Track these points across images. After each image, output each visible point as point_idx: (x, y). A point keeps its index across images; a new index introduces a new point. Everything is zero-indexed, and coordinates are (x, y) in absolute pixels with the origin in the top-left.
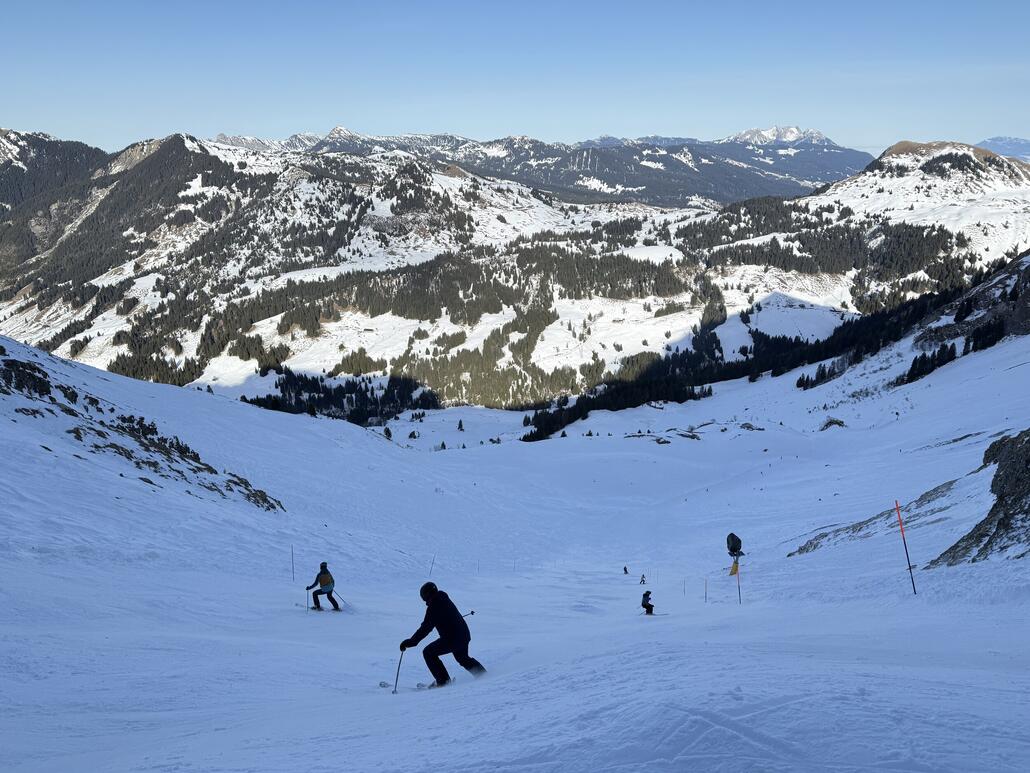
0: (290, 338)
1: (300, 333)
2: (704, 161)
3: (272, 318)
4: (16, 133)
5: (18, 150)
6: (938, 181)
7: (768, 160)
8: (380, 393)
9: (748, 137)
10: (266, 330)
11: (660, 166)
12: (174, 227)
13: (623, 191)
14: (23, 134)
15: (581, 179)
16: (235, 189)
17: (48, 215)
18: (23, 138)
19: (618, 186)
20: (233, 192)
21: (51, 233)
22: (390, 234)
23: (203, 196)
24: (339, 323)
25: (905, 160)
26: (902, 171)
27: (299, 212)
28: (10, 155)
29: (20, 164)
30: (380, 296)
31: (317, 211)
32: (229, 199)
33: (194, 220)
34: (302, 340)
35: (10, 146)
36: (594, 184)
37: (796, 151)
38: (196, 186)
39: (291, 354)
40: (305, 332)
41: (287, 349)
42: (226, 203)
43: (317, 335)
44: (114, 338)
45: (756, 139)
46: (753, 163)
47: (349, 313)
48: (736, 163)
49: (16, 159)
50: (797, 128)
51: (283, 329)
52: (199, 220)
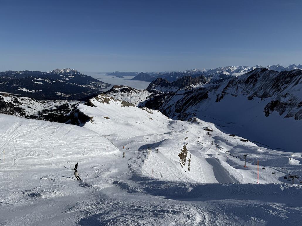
2: (54, 81)
6: (124, 93)
7: (67, 79)
9: (56, 71)
11: (41, 83)
13: (35, 92)
15: (19, 88)
19: (33, 90)
25: (117, 89)
26: (117, 91)
36: (24, 90)
37: (73, 76)
45: (59, 72)
46: (63, 80)
48: (60, 81)
50: (69, 69)
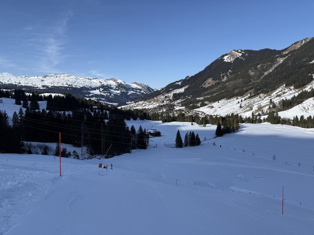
17: (256, 69)
18: (243, 51)
28: (238, 56)
35: (238, 54)
49: (241, 57)
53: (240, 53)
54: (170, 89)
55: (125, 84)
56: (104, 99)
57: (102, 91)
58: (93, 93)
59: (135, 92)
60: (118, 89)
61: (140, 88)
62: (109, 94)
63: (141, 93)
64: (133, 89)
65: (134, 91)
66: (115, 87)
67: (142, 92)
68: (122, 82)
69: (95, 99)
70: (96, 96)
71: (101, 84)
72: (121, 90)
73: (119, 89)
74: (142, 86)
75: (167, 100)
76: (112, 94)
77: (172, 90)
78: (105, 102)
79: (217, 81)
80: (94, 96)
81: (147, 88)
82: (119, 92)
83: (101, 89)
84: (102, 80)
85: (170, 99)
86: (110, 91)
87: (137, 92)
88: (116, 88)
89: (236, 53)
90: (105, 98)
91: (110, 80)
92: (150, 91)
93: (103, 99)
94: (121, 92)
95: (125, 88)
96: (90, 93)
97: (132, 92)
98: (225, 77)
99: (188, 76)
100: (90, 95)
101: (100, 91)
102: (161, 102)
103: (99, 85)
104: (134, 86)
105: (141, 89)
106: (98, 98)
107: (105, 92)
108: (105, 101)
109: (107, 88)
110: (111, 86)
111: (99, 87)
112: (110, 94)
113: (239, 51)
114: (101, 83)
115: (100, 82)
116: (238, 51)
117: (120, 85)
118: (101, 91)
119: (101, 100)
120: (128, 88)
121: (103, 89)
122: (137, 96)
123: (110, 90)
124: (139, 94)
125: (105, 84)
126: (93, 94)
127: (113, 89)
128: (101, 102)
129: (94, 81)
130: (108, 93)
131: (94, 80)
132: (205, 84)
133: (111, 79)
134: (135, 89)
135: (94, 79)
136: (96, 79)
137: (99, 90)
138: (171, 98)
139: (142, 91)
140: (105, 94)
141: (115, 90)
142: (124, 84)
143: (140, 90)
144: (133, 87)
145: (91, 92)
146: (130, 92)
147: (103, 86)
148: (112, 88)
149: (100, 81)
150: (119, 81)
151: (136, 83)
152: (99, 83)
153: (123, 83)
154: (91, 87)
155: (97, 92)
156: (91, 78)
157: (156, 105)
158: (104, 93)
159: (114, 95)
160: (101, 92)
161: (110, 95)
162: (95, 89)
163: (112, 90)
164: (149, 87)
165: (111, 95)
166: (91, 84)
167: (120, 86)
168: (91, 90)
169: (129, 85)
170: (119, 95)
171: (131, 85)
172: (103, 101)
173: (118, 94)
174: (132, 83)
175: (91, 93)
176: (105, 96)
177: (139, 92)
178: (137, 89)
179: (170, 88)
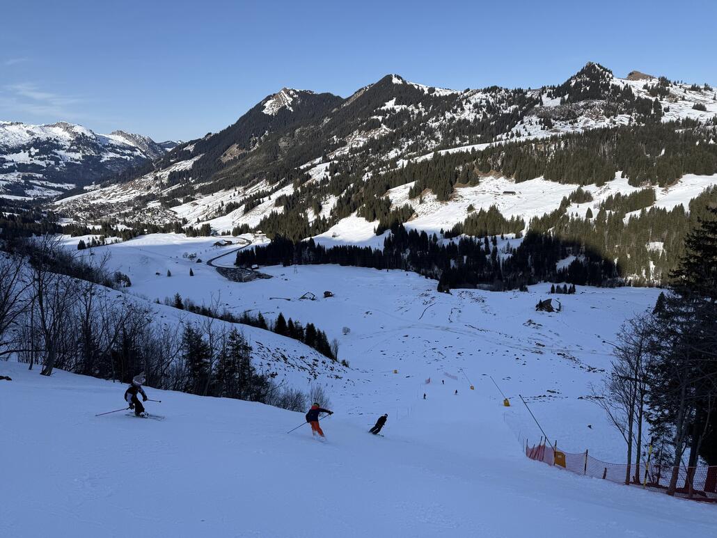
0: (418, 202)
1: (430, 197)
3: (407, 185)
4: (294, 90)
5: (292, 100)
8: (504, 257)
10: (399, 196)
12: (363, 132)
14: (298, 90)
16: (420, 106)
17: (293, 135)
18: (297, 93)
20: (418, 108)
21: (290, 146)
22: (556, 120)
23: (393, 110)
24: (476, 188)
27: (467, 112)
28: (286, 104)
29: (291, 109)
30: (531, 160)
31: (484, 110)
32: (413, 113)
33: (380, 126)
34: (429, 204)
35: (288, 98)
38: (390, 105)
39: (414, 216)
40: (435, 196)
41: (412, 211)
42: (410, 115)
43: (448, 199)
44: (276, 200)
47: (491, 177)
49: (289, 105)
51: (413, 194)
52: (384, 127)
53: (291, 96)
54: (172, 161)
55: (94, 137)
56: (41, 176)
57: (37, 154)
58: (13, 161)
59: (118, 156)
60: (75, 148)
61: (132, 144)
62: (53, 163)
63: (133, 156)
64: (113, 148)
65: (118, 153)
66: (69, 144)
67: (136, 153)
68: (85, 133)
69: (18, 176)
70: (22, 167)
71: (32, 138)
72: (83, 152)
73: (79, 148)
74: (137, 141)
75: (157, 185)
76: (60, 162)
77: (174, 163)
78: (44, 183)
79: (244, 151)
80: (15, 168)
81: (149, 145)
82: (78, 156)
83: (32, 149)
84: (33, 126)
85: (162, 183)
86: (57, 154)
87: (125, 155)
88: (71, 146)
89: (286, 95)
90: (44, 174)
91: (54, 126)
92: (155, 152)
93: (38, 175)
94: (83, 157)
95: (94, 146)
96: (4, 161)
97: (112, 155)
98: (257, 145)
99: (210, 134)
100: (5, 167)
101: (30, 156)
102: (145, 188)
103: (26, 139)
104: (119, 140)
105: (134, 148)
106: (26, 174)
107: (42, 157)
108: (44, 180)
109: (47, 147)
110: (57, 141)
111: (27, 144)
112: (57, 161)
113: (291, 92)
114: (32, 134)
115: (28, 132)
116: (288, 93)
117: (81, 138)
118: (33, 154)
119: (33, 178)
120: (100, 145)
121: (37, 151)
122: (124, 164)
123: (56, 151)
124: (129, 158)
125: (43, 137)
126: (12, 164)
127: (64, 150)
128: (35, 182)
129: (14, 129)
130: (52, 159)
131: (13, 126)
132: (225, 155)
133: (58, 125)
134: (120, 148)
135: (12, 124)
136: (17, 123)
137: (27, 154)
138: (165, 181)
139: (136, 151)
140: (43, 164)
141: (69, 150)
142: (90, 138)
143: (132, 149)
144: (114, 143)
145: (8, 157)
146: (107, 157)
147: (37, 143)
148: (60, 147)
149: (29, 128)
150: (79, 129)
151: (121, 133)
152: (28, 135)
153: (88, 134)
154: (6, 146)
155: (22, 157)
156: (5, 122)
157: (134, 195)
158: (40, 159)
159: (67, 163)
160: (32, 157)
161: (57, 163)
162: (16, 150)
163: (61, 152)
164: (153, 142)
165: (59, 164)
166: (7, 139)
167: (80, 141)
168: (6, 154)
169: (104, 138)
170: (78, 162)
171: (110, 137)
172: (39, 179)
173: (77, 160)
174: (113, 133)
175: (7, 162)
176: (43, 167)
177: (129, 155)
178: (124, 147)
179: (172, 158)
